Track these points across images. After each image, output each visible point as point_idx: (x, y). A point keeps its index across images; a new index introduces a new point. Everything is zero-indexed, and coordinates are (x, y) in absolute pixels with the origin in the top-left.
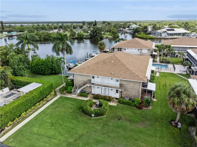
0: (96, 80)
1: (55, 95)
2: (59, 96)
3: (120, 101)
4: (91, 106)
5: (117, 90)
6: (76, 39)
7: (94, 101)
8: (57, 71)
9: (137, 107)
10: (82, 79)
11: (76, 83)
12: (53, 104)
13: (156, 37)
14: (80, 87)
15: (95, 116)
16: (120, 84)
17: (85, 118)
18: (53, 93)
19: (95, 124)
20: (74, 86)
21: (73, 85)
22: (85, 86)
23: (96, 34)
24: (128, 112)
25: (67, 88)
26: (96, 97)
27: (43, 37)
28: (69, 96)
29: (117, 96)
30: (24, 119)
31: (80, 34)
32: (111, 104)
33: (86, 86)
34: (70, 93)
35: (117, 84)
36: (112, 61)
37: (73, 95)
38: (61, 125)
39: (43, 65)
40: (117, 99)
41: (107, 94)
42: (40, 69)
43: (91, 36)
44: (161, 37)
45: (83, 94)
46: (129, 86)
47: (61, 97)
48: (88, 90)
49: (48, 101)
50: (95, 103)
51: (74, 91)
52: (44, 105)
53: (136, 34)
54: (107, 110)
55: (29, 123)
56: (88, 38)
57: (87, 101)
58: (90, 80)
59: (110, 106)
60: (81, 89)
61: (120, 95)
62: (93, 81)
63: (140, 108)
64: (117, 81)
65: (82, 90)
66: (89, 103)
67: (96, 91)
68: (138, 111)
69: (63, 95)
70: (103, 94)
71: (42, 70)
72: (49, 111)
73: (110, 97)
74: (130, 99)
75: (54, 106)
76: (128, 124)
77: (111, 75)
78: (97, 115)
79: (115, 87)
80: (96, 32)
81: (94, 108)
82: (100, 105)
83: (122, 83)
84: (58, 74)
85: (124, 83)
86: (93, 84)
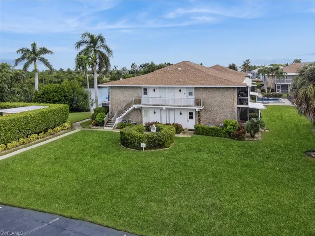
1: (71, 129)
2: (78, 130)
3: (198, 131)
5: (191, 114)
9: (233, 137)
10: (124, 99)
11: (114, 108)
14: (120, 113)
15: (147, 147)
16: (196, 100)
18: (67, 125)
20: (108, 111)
22: (130, 109)
25: (96, 116)
28: (99, 129)
32: (181, 136)
33: (132, 108)
34: (102, 124)
36: (180, 69)
37: (105, 128)
40: (191, 130)
41: (172, 121)
45: (126, 124)
46: (213, 101)
47: (82, 132)
48: (135, 120)
49: (55, 136)
51: (109, 121)
60: (123, 115)
61: (196, 121)
63: (238, 136)
64: (190, 94)
65: (123, 120)
66: (135, 128)
67: (151, 119)
70: (164, 121)
73: (177, 125)
74: (218, 126)
77: (179, 83)
78: (152, 144)
79: (187, 106)
86: (145, 104)
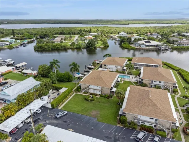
0: (91, 87)
1: (73, 93)
2: (75, 94)
3: (101, 96)
4: (89, 98)
6: (75, 48)
7: (90, 95)
8: (71, 80)
9: (107, 98)
10: (84, 86)
12: (73, 97)
13: (136, 47)
14: (84, 90)
15: (91, 101)
16: (101, 89)
17: (87, 102)
18: (72, 92)
19: (90, 104)
21: (81, 88)
22: (86, 89)
23: (91, 45)
24: (103, 100)
25: (78, 90)
26: (91, 94)
27: (51, 47)
28: (79, 93)
29: (100, 93)
30: (64, 102)
31: (79, 45)
32: (97, 97)
34: (80, 92)
35: (100, 89)
36: (98, 78)
38: (78, 104)
39: (64, 77)
40: (100, 95)
41: (96, 93)
42: (62, 79)
43: (87, 46)
44: (140, 48)
45: (85, 92)
46: (104, 90)
47: (76, 94)
48: (87, 91)
49: (71, 96)
50: (90, 96)
51: (82, 91)
52: (69, 97)
53: (122, 43)
54: (95, 99)
55: (65, 104)
56: (85, 48)
57: (87, 96)
58: (88, 87)
59: (96, 98)
62: (90, 87)
63: (108, 98)
64: (100, 87)
65: (85, 91)
66: (88, 96)
67: (91, 91)
68: (107, 100)
69: (76, 93)
70: (94, 92)
71: (63, 80)
72: (72, 100)
73: (97, 94)
74: (105, 95)
75: (74, 98)
76: (102, 104)
77: (97, 85)
78: (92, 101)
79: (99, 90)
80: (91, 43)
81: (90, 98)
82: (93, 97)
83: (102, 88)
84: (71, 81)
85: (103, 88)
86: (90, 88)
